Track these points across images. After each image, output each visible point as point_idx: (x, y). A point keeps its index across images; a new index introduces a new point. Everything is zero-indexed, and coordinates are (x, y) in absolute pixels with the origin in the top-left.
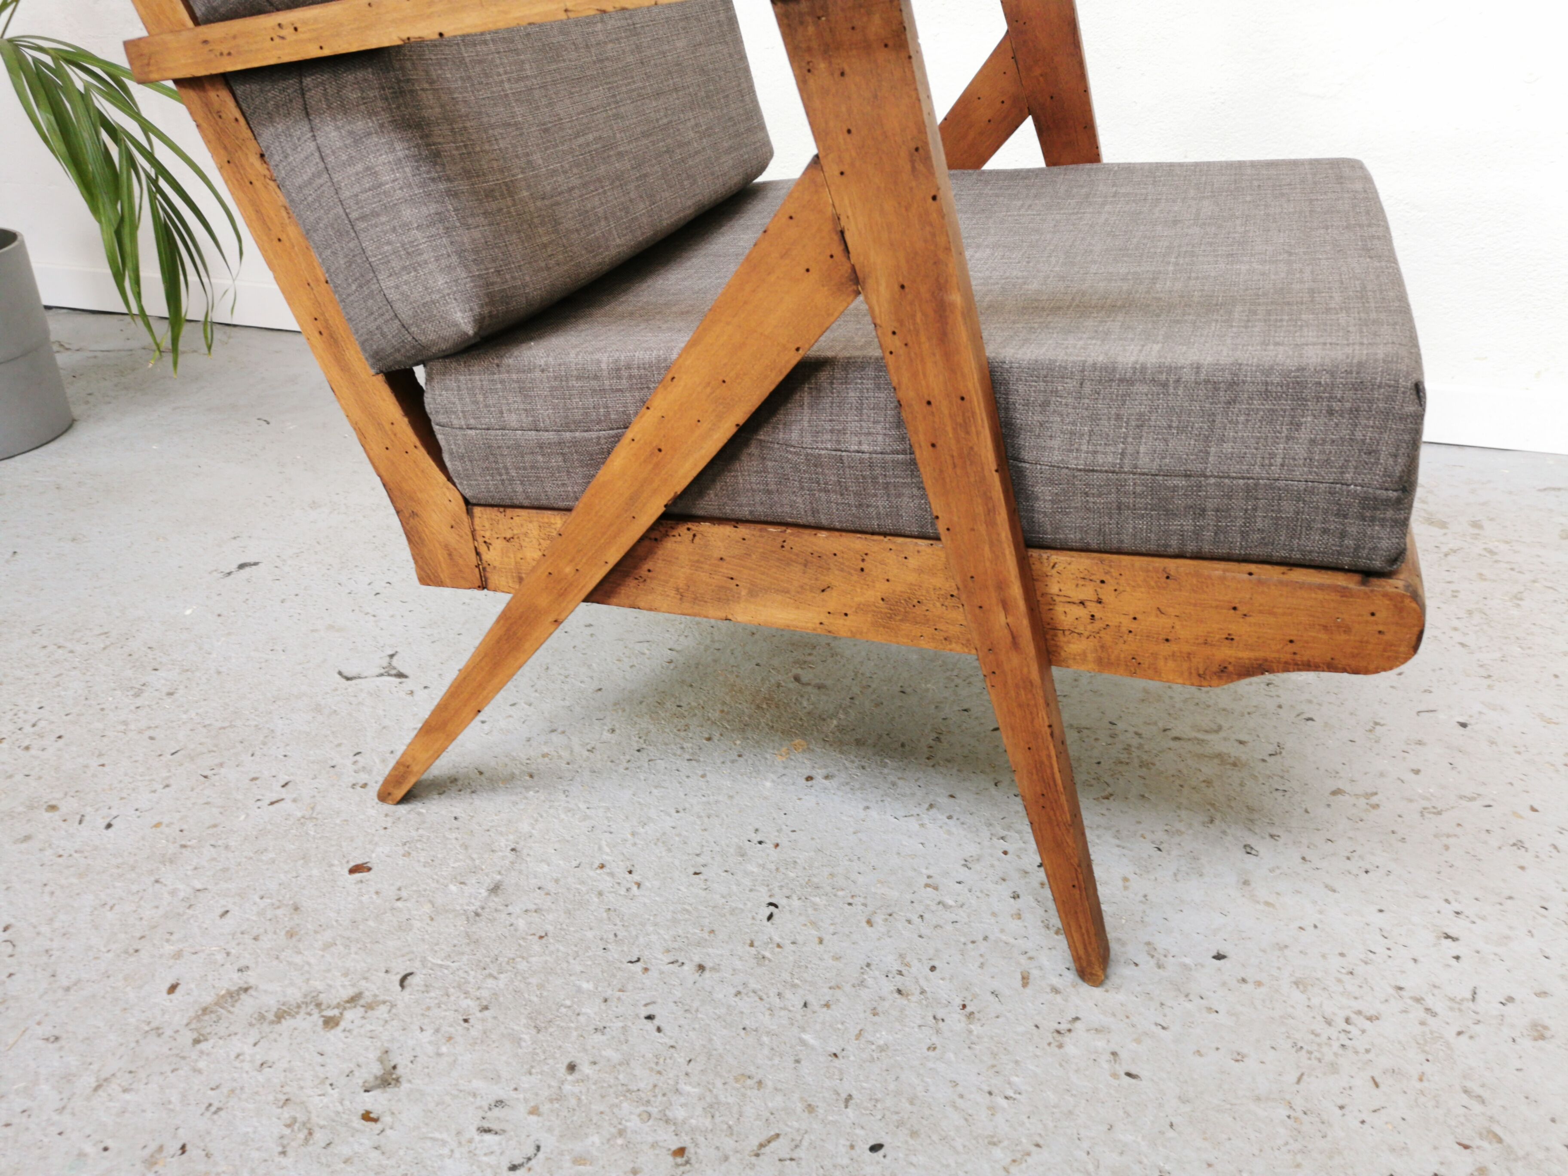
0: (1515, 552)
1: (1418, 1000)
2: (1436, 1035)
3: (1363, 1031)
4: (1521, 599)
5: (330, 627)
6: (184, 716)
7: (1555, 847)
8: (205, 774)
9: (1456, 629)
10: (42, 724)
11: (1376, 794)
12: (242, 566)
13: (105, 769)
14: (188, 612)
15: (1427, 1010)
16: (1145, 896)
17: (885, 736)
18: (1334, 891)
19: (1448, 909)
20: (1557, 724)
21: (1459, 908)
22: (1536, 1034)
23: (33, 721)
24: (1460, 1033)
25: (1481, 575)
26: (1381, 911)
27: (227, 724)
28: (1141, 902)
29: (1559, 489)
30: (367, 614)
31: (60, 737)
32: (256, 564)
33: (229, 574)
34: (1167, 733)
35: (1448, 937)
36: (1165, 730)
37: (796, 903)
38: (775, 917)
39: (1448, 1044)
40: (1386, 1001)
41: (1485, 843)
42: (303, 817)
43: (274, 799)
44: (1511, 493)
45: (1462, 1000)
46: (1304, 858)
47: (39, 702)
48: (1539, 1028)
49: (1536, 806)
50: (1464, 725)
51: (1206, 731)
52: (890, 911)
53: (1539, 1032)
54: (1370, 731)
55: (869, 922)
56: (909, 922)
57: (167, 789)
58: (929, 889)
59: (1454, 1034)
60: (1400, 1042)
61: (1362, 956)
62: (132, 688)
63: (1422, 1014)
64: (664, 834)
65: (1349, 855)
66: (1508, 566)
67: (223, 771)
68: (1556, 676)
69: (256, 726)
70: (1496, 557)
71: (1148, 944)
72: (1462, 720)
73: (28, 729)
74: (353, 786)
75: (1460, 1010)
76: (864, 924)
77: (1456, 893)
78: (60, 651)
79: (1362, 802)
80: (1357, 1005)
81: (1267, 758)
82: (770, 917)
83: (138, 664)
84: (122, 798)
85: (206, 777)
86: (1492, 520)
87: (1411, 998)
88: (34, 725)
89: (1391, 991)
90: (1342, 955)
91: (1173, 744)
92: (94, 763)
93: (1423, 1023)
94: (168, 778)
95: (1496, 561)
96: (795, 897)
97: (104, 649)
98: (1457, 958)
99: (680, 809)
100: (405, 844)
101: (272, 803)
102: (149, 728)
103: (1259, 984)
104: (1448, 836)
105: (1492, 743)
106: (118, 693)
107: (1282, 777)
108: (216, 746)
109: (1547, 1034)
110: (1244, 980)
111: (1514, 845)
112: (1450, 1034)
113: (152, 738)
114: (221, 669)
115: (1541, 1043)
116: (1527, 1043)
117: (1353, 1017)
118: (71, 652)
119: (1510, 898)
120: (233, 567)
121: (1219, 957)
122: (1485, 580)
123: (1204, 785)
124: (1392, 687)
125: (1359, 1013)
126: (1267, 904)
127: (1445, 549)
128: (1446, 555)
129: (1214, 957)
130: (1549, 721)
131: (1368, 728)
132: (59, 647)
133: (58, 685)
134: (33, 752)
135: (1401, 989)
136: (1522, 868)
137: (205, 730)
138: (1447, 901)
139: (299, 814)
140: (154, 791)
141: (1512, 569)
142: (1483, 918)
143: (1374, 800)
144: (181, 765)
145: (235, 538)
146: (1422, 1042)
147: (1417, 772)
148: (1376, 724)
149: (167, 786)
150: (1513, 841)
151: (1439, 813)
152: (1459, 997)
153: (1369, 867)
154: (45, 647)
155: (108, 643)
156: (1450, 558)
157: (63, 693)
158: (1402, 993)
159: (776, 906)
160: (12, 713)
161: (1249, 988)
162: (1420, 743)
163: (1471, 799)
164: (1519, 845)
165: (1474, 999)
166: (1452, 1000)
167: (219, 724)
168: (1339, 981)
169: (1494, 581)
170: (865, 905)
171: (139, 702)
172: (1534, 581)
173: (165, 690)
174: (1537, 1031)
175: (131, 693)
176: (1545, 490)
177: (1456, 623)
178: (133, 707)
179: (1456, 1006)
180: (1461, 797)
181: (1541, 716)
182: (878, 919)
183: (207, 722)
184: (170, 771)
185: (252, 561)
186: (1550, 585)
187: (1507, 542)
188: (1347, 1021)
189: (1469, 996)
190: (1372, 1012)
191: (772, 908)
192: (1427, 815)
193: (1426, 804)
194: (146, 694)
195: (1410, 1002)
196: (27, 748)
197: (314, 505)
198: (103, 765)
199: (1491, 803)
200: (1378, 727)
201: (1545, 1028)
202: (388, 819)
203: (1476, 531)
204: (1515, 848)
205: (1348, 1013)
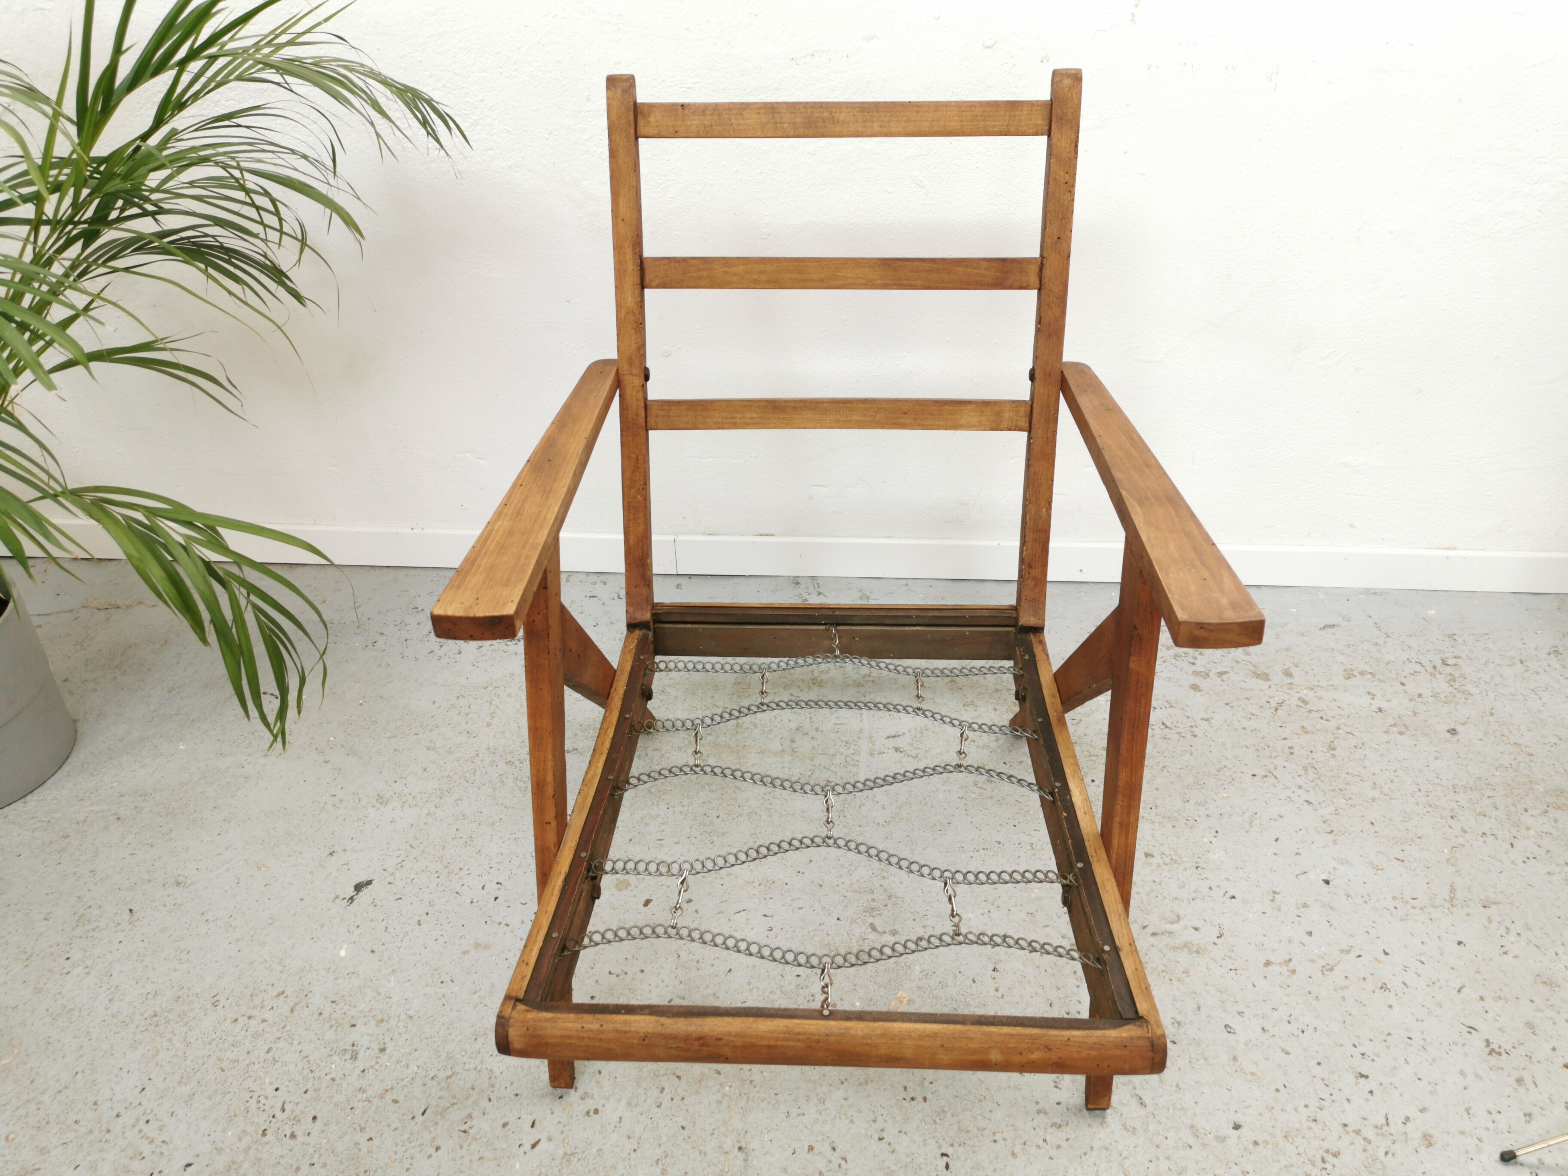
0: (1320, 698)
1: (1358, 1132)
2: (1374, 1157)
3: (1334, 1166)
4: (1334, 749)
5: (477, 946)
6: (409, 1071)
7: (1405, 984)
8: (463, 1129)
9: (1300, 787)
10: (288, 1107)
11: (1290, 960)
12: (358, 887)
13: (376, 1142)
14: (343, 953)
15: (1365, 1139)
16: (1177, 1086)
17: (958, 975)
18: (1288, 1053)
19: (1356, 1052)
20: (1382, 870)
21: (1363, 1050)
22: (1426, 1142)
23: (280, 1105)
24: (1386, 1153)
25: (1303, 727)
26: (1319, 1064)
27: (449, 1073)
28: (1176, 1091)
29: (1333, 626)
30: (500, 924)
31: (314, 1118)
32: (369, 883)
33: (352, 899)
34: (1146, 930)
35: (1362, 1076)
36: (1144, 928)
37: (960, 1150)
38: (950, 1165)
39: (1382, 1162)
40: (1340, 1137)
41: (1364, 989)
42: (565, 1154)
43: (533, 1142)
44: (1302, 634)
45: (1381, 1126)
46: (1263, 1029)
47: (271, 1084)
48: (1428, 1138)
49: (1387, 951)
50: (1327, 882)
51: (1171, 923)
52: (1023, 1141)
53: (1428, 1140)
54: (1273, 900)
55: (1014, 1154)
56: (1038, 1146)
57: (439, 1151)
58: (1042, 1115)
59: (1383, 1154)
60: (1356, 1169)
61: (1318, 1104)
62: (345, 1050)
63: (1362, 1142)
64: (842, 1106)
65: (1288, 1019)
66: (1318, 715)
67: (474, 1122)
68: (1372, 823)
69: (475, 1069)
70: (1309, 707)
71: (1192, 1127)
72: (1325, 878)
73: (279, 1114)
74: (588, 1113)
75: (1382, 1134)
76: (1010, 1157)
77: (1358, 1037)
78: (253, 1022)
79: (1284, 969)
80: (1325, 1145)
81: (1217, 941)
82: (947, 1167)
83: (333, 1022)
84: (407, 1170)
85: (465, 1132)
86: (1296, 666)
87: (1353, 1131)
88: (284, 1111)
89: (1341, 1128)
90: (1306, 1106)
91: (1153, 940)
92: (362, 1138)
93: (1365, 1151)
94: (434, 1139)
95: (1310, 711)
96: (956, 1145)
97: (292, 1011)
98: (1371, 1092)
99: (843, 1080)
100: (657, 1162)
101: (534, 1146)
102: (387, 1090)
103: (1266, 1143)
104: (1342, 988)
105: (1348, 896)
106: (335, 1058)
107: (1230, 957)
108: (454, 1097)
109: (1433, 1142)
110: (1256, 1143)
111: (1382, 988)
112: (1381, 1153)
113: (395, 1101)
114: (411, 1013)
115: (1431, 1149)
116: (1423, 1149)
117: (1325, 1155)
118: (264, 1021)
119: (1389, 1034)
120: (351, 892)
121: (1237, 1127)
122: (1307, 732)
123: (1184, 975)
124: (1275, 854)
125: (1327, 1151)
126: (1252, 1074)
127: (1274, 704)
128: (1276, 710)
129: (1234, 1128)
130: (1377, 869)
131: (1271, 898)
132: (250, 1018)
133: (275, 1061)
134: (301, 1138)
135: (1345, 1125)
136: (1390, 1006)
137: (434, 1083)
138: (1355, 1046)
139: (560, 1152)
140: (430, 1156)
141: (1322, 718)
142: (1378, 1055)
143: (1292, 966)
144: (436, 1124)
145: (331, 854)
146: (1368, 1165)
147: (1310, 934)
148: (1275, 893)
149: (438, 1149)
150: (1379, 985)
151: (1332, 969)
152: (1379, 1125)
153: (1304, 1028)
154: (236, 1020)
155: (292, 1004)
156: (1279, 711)
157: (285, 1069)
158: (1347, 1129)
159: (947, 1156)
160: (254, 1100)
161: (1260, 1148)
162: (1305, 906)
163: (1348, 952)
164: (1384, 987)
165: (1388, 1124)
166: (1376, 1127)
167: (442, 1075)
168: (1310, 1128)
169: (1313, 733)
170: (1004, 1139)
171: (360, 1064)
172: (1338, 728)
173: (376, 1047)
174: (1427, 1140)
175: (348, 1056)
176: (1324, 627)
177: (1299, 781)
178: (358, 1071)
179: (1379, 1131)
180: (1342, 951)
181: (1372, 864)
182: (1017, 1150)
183: (432, 1075)
184: (430, 1132)
185: (363, 878)
186: (1348, 730)
187: (1312, 689)
188: (1323, 1161)
189: (1384, 1122)
190: (1335, 1149)
191: (945, 1158)
192: (1326, 973)
193: (1322, 963)
194: (361, 1055)
195: (1353, 1135)
196: (293, 1136)
197: (382, 800)
198: (371, 1139)
199: (1361, 953)
200: (1276, 895)
201: (1431, 1136)
202: (631, 1140)
203: (1289, 680)
204: (1383, 990)
205: (1322, 1153)
